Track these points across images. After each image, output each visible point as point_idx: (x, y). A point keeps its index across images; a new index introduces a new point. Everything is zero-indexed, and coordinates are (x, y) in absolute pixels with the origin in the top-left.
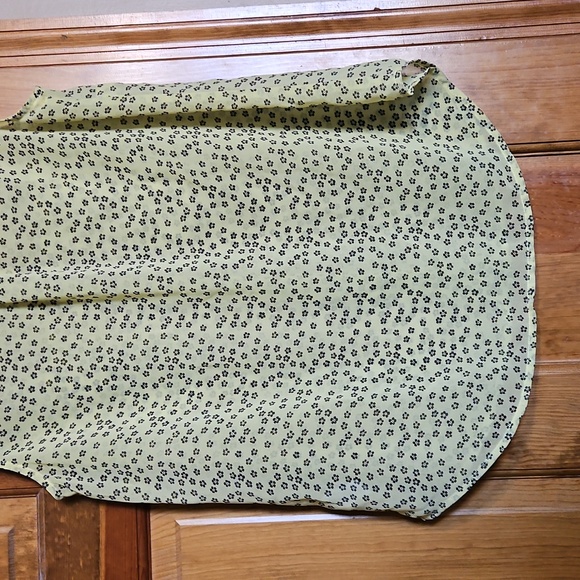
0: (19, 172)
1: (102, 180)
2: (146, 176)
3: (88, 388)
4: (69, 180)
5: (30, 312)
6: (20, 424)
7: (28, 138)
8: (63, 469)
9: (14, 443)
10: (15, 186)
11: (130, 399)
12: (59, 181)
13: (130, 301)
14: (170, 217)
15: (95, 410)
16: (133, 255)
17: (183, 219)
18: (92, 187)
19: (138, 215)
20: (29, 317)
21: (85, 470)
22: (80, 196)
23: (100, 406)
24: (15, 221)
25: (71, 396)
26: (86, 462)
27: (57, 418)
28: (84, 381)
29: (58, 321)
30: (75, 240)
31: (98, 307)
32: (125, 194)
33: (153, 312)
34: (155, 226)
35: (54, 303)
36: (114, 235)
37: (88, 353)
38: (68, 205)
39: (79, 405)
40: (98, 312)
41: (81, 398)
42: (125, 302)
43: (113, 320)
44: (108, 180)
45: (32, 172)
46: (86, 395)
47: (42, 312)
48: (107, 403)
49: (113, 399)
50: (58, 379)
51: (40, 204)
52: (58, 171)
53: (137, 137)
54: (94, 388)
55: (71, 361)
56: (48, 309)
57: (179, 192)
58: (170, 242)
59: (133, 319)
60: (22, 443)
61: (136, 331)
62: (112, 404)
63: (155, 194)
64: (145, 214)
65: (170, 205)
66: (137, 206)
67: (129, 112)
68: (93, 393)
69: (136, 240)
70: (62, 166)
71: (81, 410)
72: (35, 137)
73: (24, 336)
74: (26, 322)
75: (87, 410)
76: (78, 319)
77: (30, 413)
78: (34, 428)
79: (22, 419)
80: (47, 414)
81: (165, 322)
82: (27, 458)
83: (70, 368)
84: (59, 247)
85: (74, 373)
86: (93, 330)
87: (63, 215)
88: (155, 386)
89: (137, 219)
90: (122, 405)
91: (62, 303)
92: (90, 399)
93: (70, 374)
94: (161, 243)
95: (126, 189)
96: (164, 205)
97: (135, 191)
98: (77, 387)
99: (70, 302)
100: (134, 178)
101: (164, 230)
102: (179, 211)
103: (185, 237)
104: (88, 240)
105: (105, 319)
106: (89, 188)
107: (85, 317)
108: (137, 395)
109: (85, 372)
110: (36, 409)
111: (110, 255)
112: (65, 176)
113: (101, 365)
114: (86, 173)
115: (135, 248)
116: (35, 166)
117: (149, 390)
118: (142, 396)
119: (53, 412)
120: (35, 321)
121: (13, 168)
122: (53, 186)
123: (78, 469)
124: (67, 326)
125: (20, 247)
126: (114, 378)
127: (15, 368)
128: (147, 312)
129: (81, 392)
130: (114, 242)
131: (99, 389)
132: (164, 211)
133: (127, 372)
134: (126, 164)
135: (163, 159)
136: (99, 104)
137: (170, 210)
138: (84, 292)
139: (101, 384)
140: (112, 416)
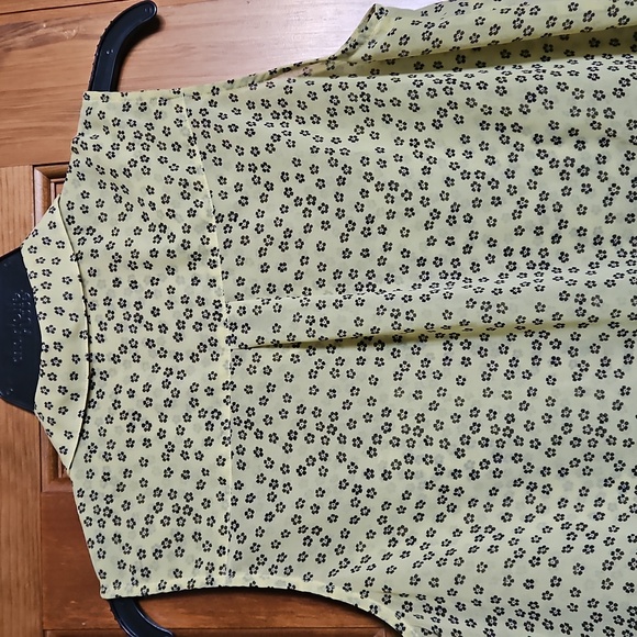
0: (345, 139)
1: (474, 146)
2: (548, 135)
3: (456, 474)
4: (422, 148)
5: (361, 353)
6: (350, 527)
7: (362, 85)
8: (424, 602)
9: (341, 557)
10: (343, 160)
11: (522, 492)
12: (406, 150)
13: (521, 336)
14: (585, 200)
15: (464, 510)
16: (522, 263)
17: (607, 201)
18: (459, 158)
19: (533, 198)
20: (361, 361)
21: (461, 607)
22: (440, 171)
23: (473, 502)
24: (340, 214)
25: (429, 485)
26: (465, 593)
27: (406, 519)
28: (451, 463)
29: (405, 367)
30: (431, 241)
31: (467, 345)
32: (512, 166)
33: (556, 353)
34: (559, 216)
35: (398, 339)
36: (493, 232)
37: (456, 418)
38: (423, 186)
39: (442, 500)
40: (467, 353)
41: (445, 489)
42: (511, 337)
43: (493, 366)
44: (484, 146)
45: (364, 138)
46: (453, 484)
47: (380, 354)
48: (484, 498)
49: (494, 492)
50: (409, 458)
51: (379, 187)
52: (403, 135)
53: (534, 73)
54: (465, 474)
55: (342, 428)
56: (388, 349)
57: (601, 159)
58: (582, 240)
59: (525, 364)
60: (356, 558)
61: (532, 383)
62: (492, 500)
63: (562, 164)
64: (544, 196)
65: (586, 180)
66: (532, 185)
67: (529, 31)
68: (464, 481)
69: (528, 239)
70: (412, 126)
71: (443, 509)
72: (372, 83)
73: (354, 391)
74: (357, 369)
75: (453, 508)
76: (436, 364)
77: (366, 511)
78: (371, 534)
79: (354, 520)
80: (391, 513)
81: (577, 370)
82: (369, 582)
83: (428, 442)
84: (405, 253)
85: (434, 450)
86: (461, 381)
87: (414, 203)
88: (563, 473)
89: (532, 205)
90: (508, 501)
91: (410, 340)
92: (459, 492)
93: (429, 450)
94: (569, 242)
95: (513, 158)
96: (576, 181)
97: (527, 160)
98: (439, 471)
99: (423, 338)
100: (526, 140)
101: (576, 221)
102: (601, 190)
103: (608, 232)
104: (450, 242)
105: (478, 364)
106: (453, 160)
107: (447, 361)
108: (532, 487)
109: (452, 449)
110: (375, 505)
111: (484, 264)
112: (415, 143)
113: (476, 438)
114: (449, 135)
115: (525, 252)
116: (368, 130)
117: (553, 479)
118: (540, 489)
119: (401, 510)
120: (370, 368)
121: (336, 133)
122: (398, 158)
123: (449, 604)
124: (421, 375)
125: (346, 254)
126: (498, 458)
127: (342, 440)
128: (547, 353)
129: (446, 480)
130: (492, 243)
131: (474, 475)
132: (576, 191)
133: (519, 450)
134: (516, 117)
135: (582, 104)
136: (480, 22)
137: (586, 189)
138: (454, 321)
139: (477, 468)
140: (493, 519)
